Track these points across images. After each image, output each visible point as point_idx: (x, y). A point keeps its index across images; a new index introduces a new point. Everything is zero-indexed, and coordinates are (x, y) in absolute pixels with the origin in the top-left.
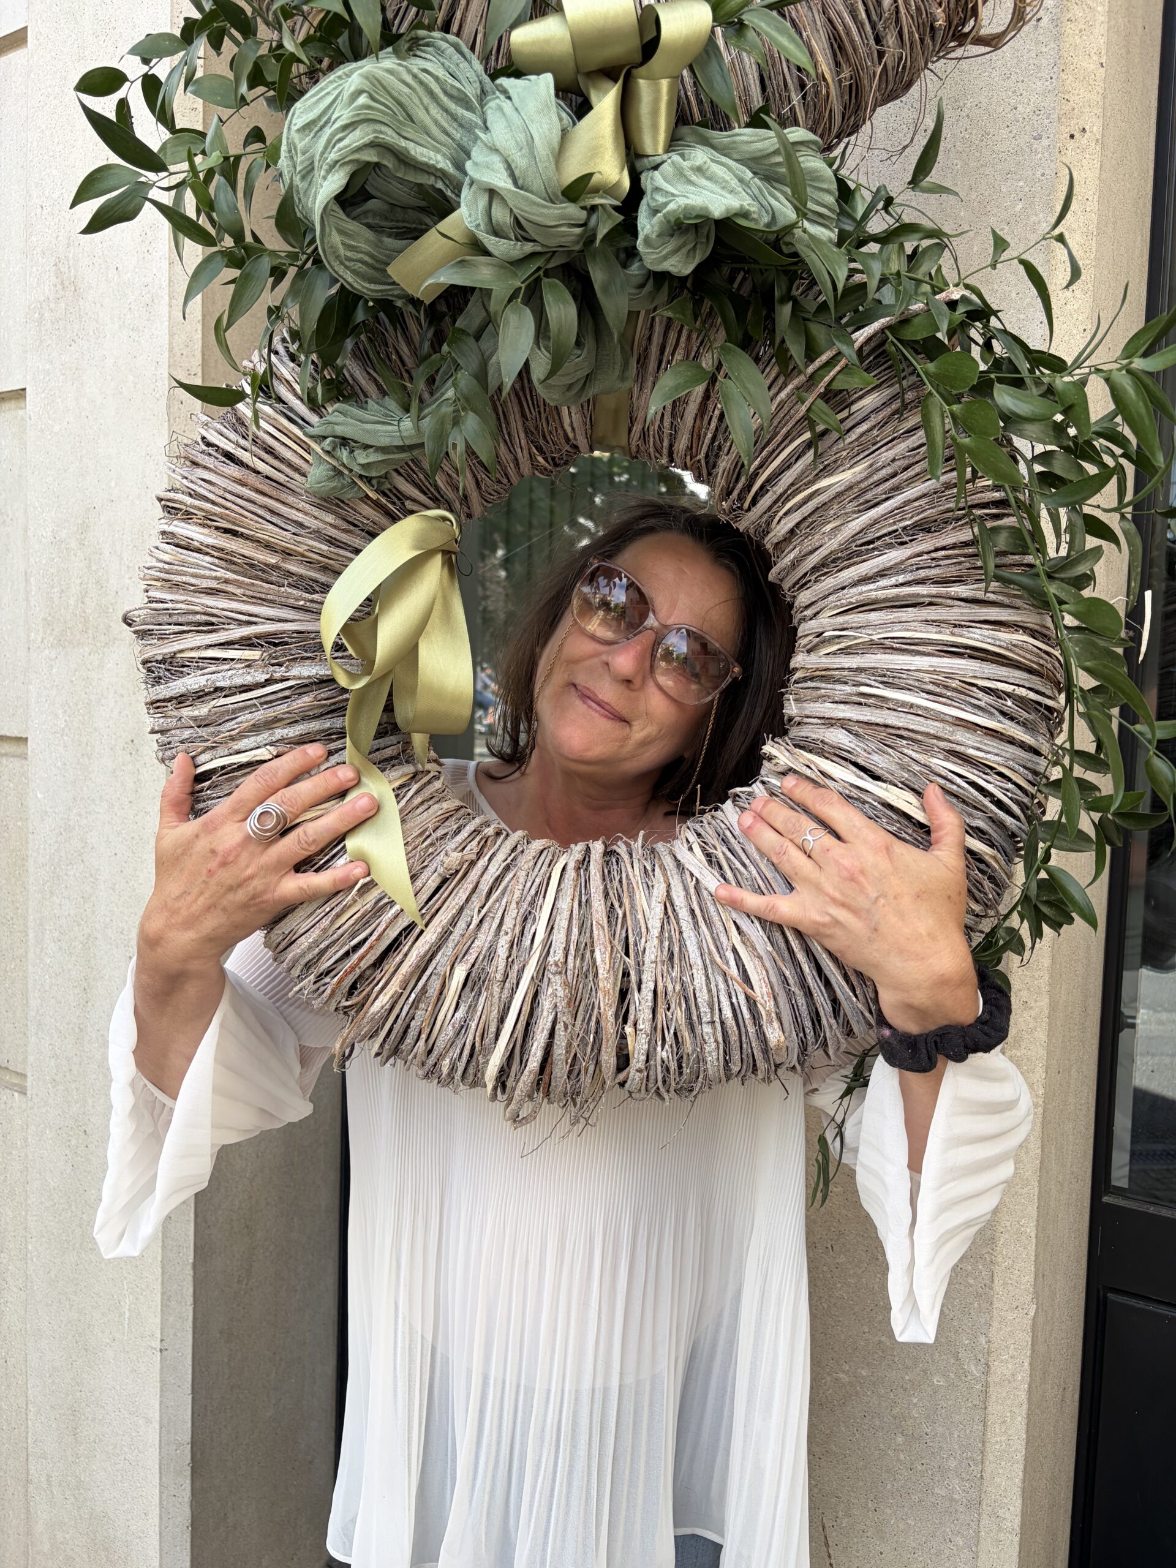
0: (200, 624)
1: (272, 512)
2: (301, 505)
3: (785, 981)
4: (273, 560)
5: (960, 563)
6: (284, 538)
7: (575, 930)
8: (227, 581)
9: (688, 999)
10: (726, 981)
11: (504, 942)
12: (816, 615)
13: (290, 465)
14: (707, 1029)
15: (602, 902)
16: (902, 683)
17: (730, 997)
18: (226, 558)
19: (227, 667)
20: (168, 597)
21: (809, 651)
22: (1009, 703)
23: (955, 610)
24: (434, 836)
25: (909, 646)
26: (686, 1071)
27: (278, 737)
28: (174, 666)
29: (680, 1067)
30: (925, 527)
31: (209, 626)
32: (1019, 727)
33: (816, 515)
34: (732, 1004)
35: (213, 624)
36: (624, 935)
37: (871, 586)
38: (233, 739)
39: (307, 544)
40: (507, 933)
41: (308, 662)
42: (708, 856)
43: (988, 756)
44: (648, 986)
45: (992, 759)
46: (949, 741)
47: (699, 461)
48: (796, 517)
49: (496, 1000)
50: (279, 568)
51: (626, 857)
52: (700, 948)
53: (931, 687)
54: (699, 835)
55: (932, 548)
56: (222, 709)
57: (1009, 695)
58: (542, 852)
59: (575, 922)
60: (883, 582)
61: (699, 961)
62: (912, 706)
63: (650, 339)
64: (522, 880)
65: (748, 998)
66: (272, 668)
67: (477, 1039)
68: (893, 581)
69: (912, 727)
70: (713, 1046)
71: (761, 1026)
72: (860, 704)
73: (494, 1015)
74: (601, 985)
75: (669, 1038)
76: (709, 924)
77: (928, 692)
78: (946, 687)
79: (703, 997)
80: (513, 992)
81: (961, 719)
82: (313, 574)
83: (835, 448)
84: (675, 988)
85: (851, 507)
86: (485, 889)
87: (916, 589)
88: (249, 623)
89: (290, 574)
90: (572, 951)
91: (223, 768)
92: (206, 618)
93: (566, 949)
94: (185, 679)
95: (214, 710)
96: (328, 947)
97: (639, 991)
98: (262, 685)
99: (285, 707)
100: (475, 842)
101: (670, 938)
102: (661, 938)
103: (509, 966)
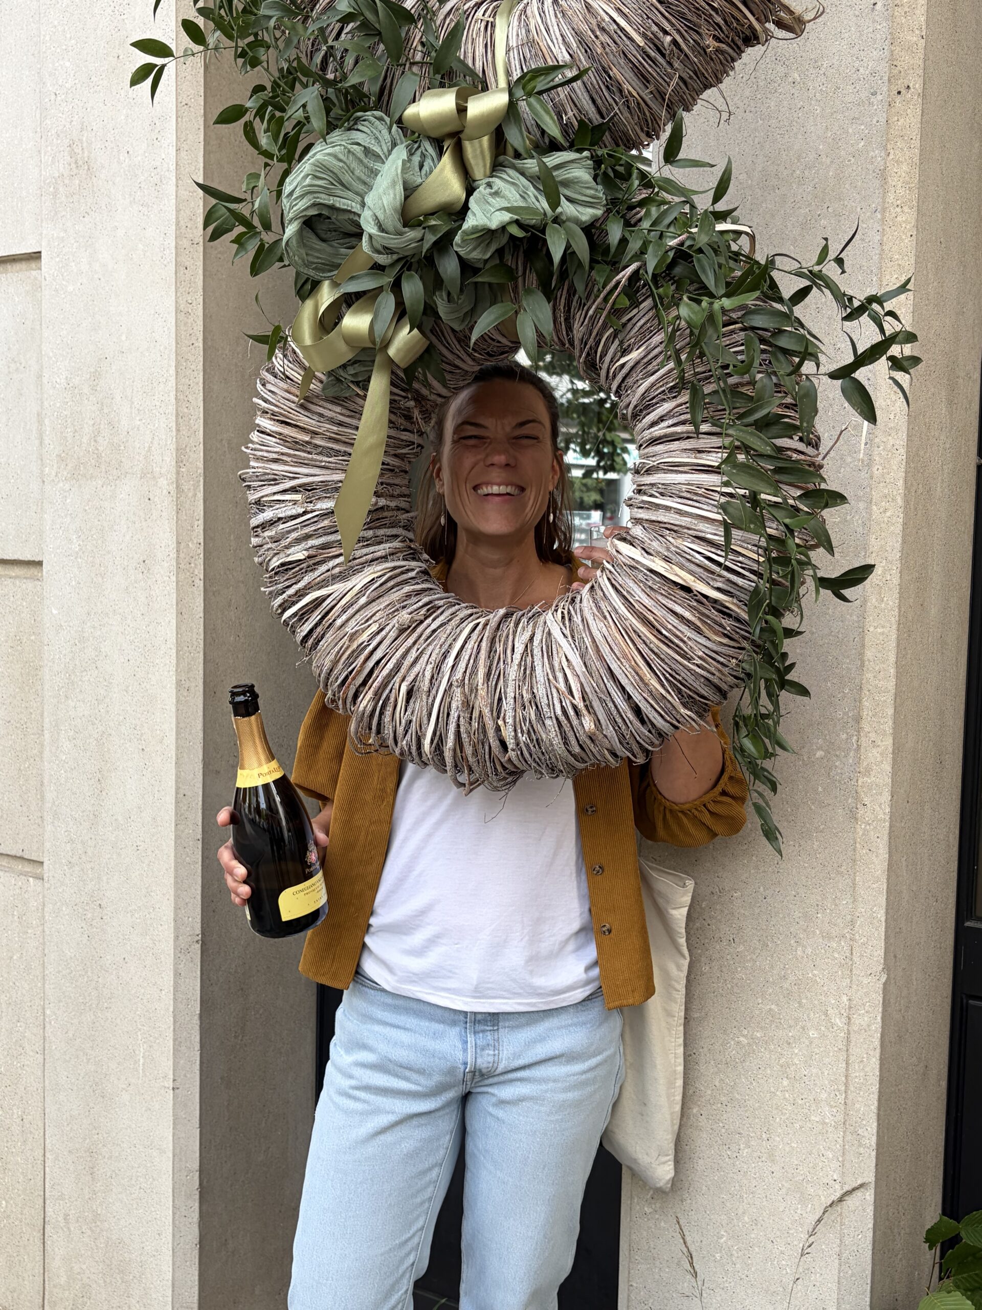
0: (272, 480)
2: (321, 402)
3: (595, 691)
4: (307, 439)
6: (311, 424)
7: (472, 661)
8: (282, 454)
9: (538, 705)
10: (559, 692)
11: (429, 667)
14: (549, 722)
15: (489, 644)
16: (669, 493)
17: (561, 702)
18: (283, 439)
19: (282, 505)
20: (256, 464)
23: (701, 441)
24: (398, 606)
25: (675, 468)
27: (309, 545)
28: (259, 504)
31: (275, 481)
33: (625, 381)
34: (562, 707)
35: (275, 480)
37: (656, 428)
38: (287, 547)
39: (325, 427)
40: (430, 663)
41: (326, 500)
44: (511, 694)
46: (695, 530)
49: (424, 703)
50: (311, 443)
52: (543, 671)
53: (685, 494)
56: (283, 531)
58: (471, 615)
59: (473, 656)
60: (661, 425)
61: (542, 679)
62: (671, 508)
64: (448, 632)
65: (573, 703)
66: (307, 504)
67: (418, 728)
68: (666, 424)
69: (672, 522)
70: (554, 733)
71: (581, 721)
72: (646, 508)
73: (425, 712)
74: (479, 693)
75: (526, 728)
76: (551, 655)
77: (683, 498)
78: (696, 494)
79: (544, 701)
80: (434, 699)
81: (699, 516)
82: (330, 445)
83: (628, 338)
84: (527, 696)
85: (640, 376)
86: (424, 637)
87: (679, 429)
88: (295, 478)
89: (316, 446)
90: (468, 674)
91: (283, 565)
92: (273, 476)
93: (465, 672)
94: (265, 514)
95: (279, 532)
96: (337, 673)
97: (506, 698)
98: (302, 516)
99: (314, 528)
100: (426, 609)
101: (525, 665)
102: (520, 665)
103: (432, 682)
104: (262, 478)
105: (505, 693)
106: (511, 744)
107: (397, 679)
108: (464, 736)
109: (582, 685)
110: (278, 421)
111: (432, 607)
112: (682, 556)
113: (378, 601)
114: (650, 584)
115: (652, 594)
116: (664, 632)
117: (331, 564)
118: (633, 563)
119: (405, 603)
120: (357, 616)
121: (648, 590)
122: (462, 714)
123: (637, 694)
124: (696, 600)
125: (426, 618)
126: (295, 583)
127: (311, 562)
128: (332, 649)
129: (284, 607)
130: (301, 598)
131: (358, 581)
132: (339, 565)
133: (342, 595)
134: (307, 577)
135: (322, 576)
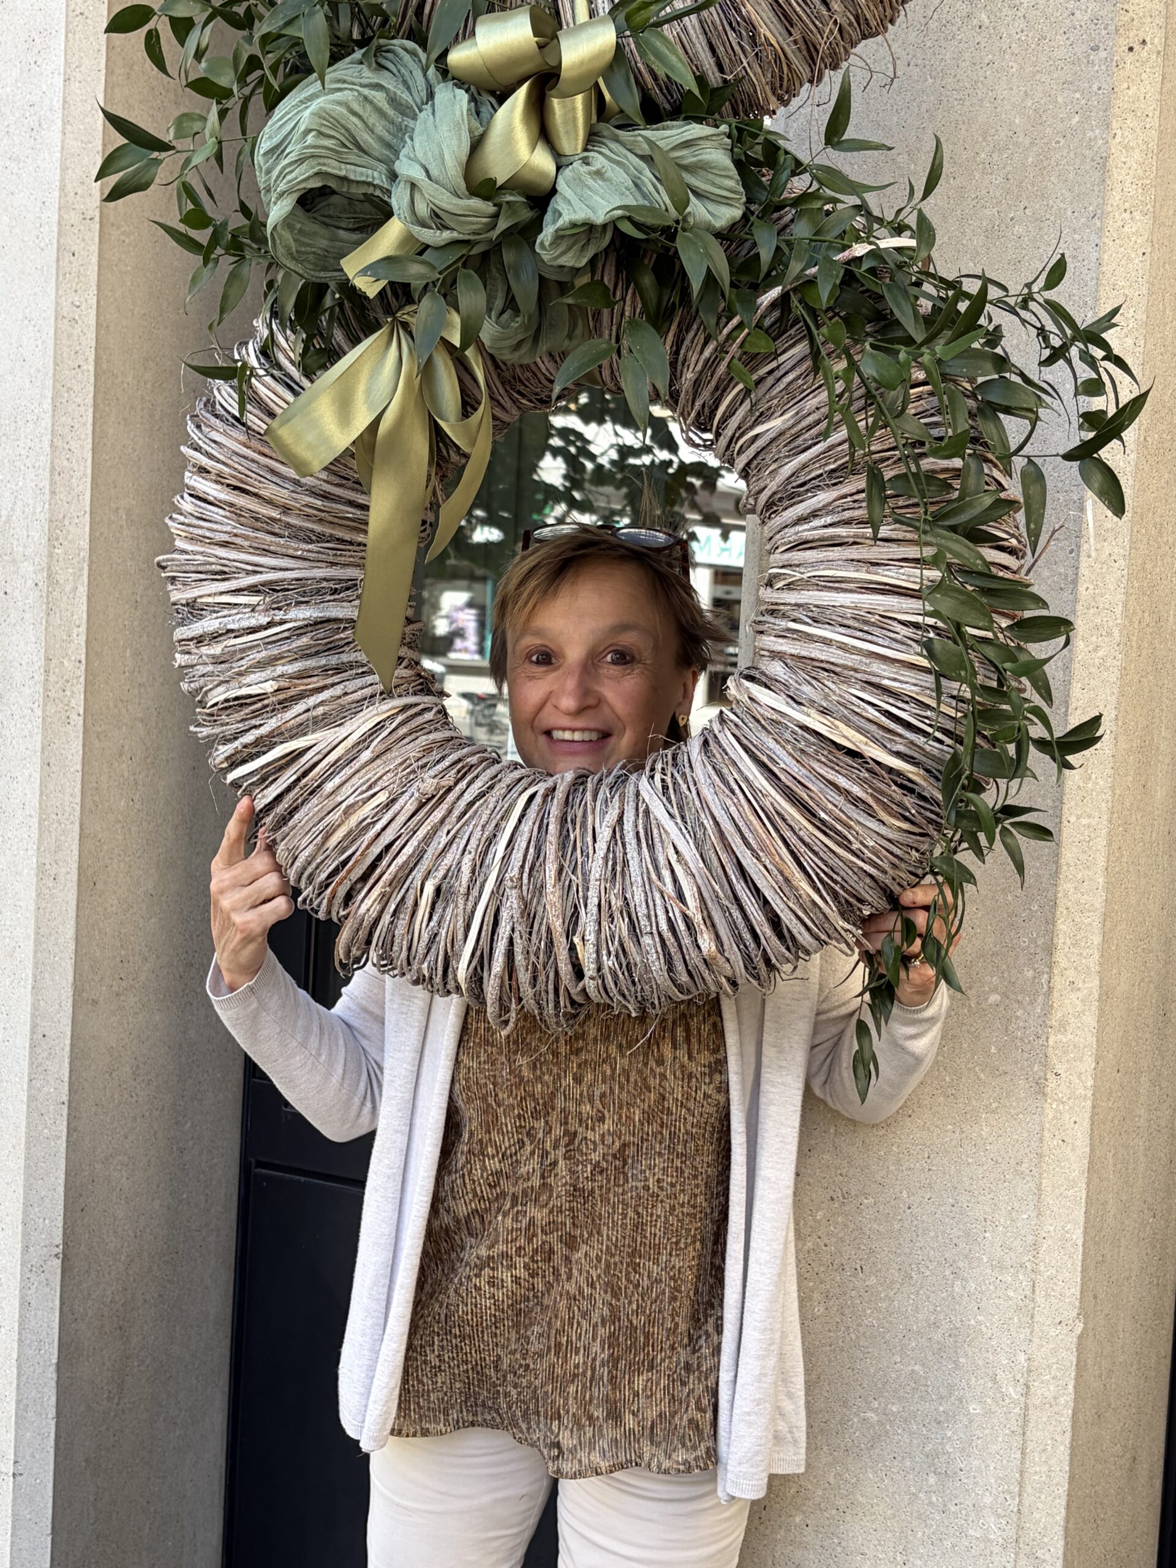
0: (216, 573)
1: (272, 471)
3: (717, 897)
4: (275, 514)
6: (281, 494)
7: (531, 850)
8: (236, 535)
9: (630, 914)
10: (664, 899)
11: (469, 860)
14: (648, 940)
15: (556, 825)
16: (825, 619)
17: (667, 912)
18: (237, 513)
19: (235, 611)
20: (189, 548)
22: (932, 635)
23: (875, 549)
24: (415, 765)
25: (835, 584)
26: (636, 979)
27: (280, 673)
28: (195, 610)
29: (632, 977)
30: (849, 469)
31: (222, 575)
33: (760, 457)
34: (669, 919)
35: (225, 573)
36: (575, 855)
37: (806, 527)
38: (241, 673)
39: (304, 500)
40: (470, 853)
41: (303, 606)
43: (905, 686)
44: (593, 901)
45: (909, 689)
46: (868, 673)
49: (460, 910)
50: (280, 520)
52: (641, 868)
53: (851, 623)
55: (854, 491)
56: (233, 648)
57: (931, 627)
58: (518, 781)
59: (532, 843)
60: (817, 522)
61: (639, 879)
62: (831, 640)
64: (491, 806)
65: (683, 913)
66: (272, 612)
67: (449, 945)
68: (823, 521)
69: (832, 660)
70: (655, 955)
71: (696, 939)
72: (792, 638)
73: (461, 922)
75: (615, 948)
76: (651, 847)
77: (848, 627)
78: (867, 622)
79: (642, 911)
80: (476, 904)
81: (873, 653)
82: (310, 525)
83: (767, 396)
84: (617, 903)
85: (784, 452)
86: (456, 813)
87: (841, 531)
88: (255, 572)
89: (291, 527)
90: (527, 869)
91: (235, 698)
92: (219, 568)
93: (522, 867)
94: (204, 623)
95: (227, 650)
96: (323, 861)
97: (586, 906)
98: (266, 629)
99: (285, 648)
100: (455, 770)
101: (615, 858)
102: (606, 859)
103: (472, 880)
104: (200, 569)
105: (586, 898)
106: (589, 969)
107: (418, 874)
108: (519, 958)
109: (699, 888)
110: (228, 485)
111: (463, 767)
112: (846, 708)
113: (384, 758)
114: (802, 745)
115: (804, 759)
116: (823, 815)
117: (312, 701)
118: (775, 716)
119: (424, 760)
120: (355, 780)
121: (797, 755)
122: (518, 927)
123: (779, 901)
124: (868, 770)
125: (456, 784)
126: (255, 727)
127: (281, 697)
128: (314, 826)
129: (234, 762)
130: (264, 749)
131: (354, 727)
132: (322, 703)
133: (329, 748)
134: (274, 720)
135: (297, 719)
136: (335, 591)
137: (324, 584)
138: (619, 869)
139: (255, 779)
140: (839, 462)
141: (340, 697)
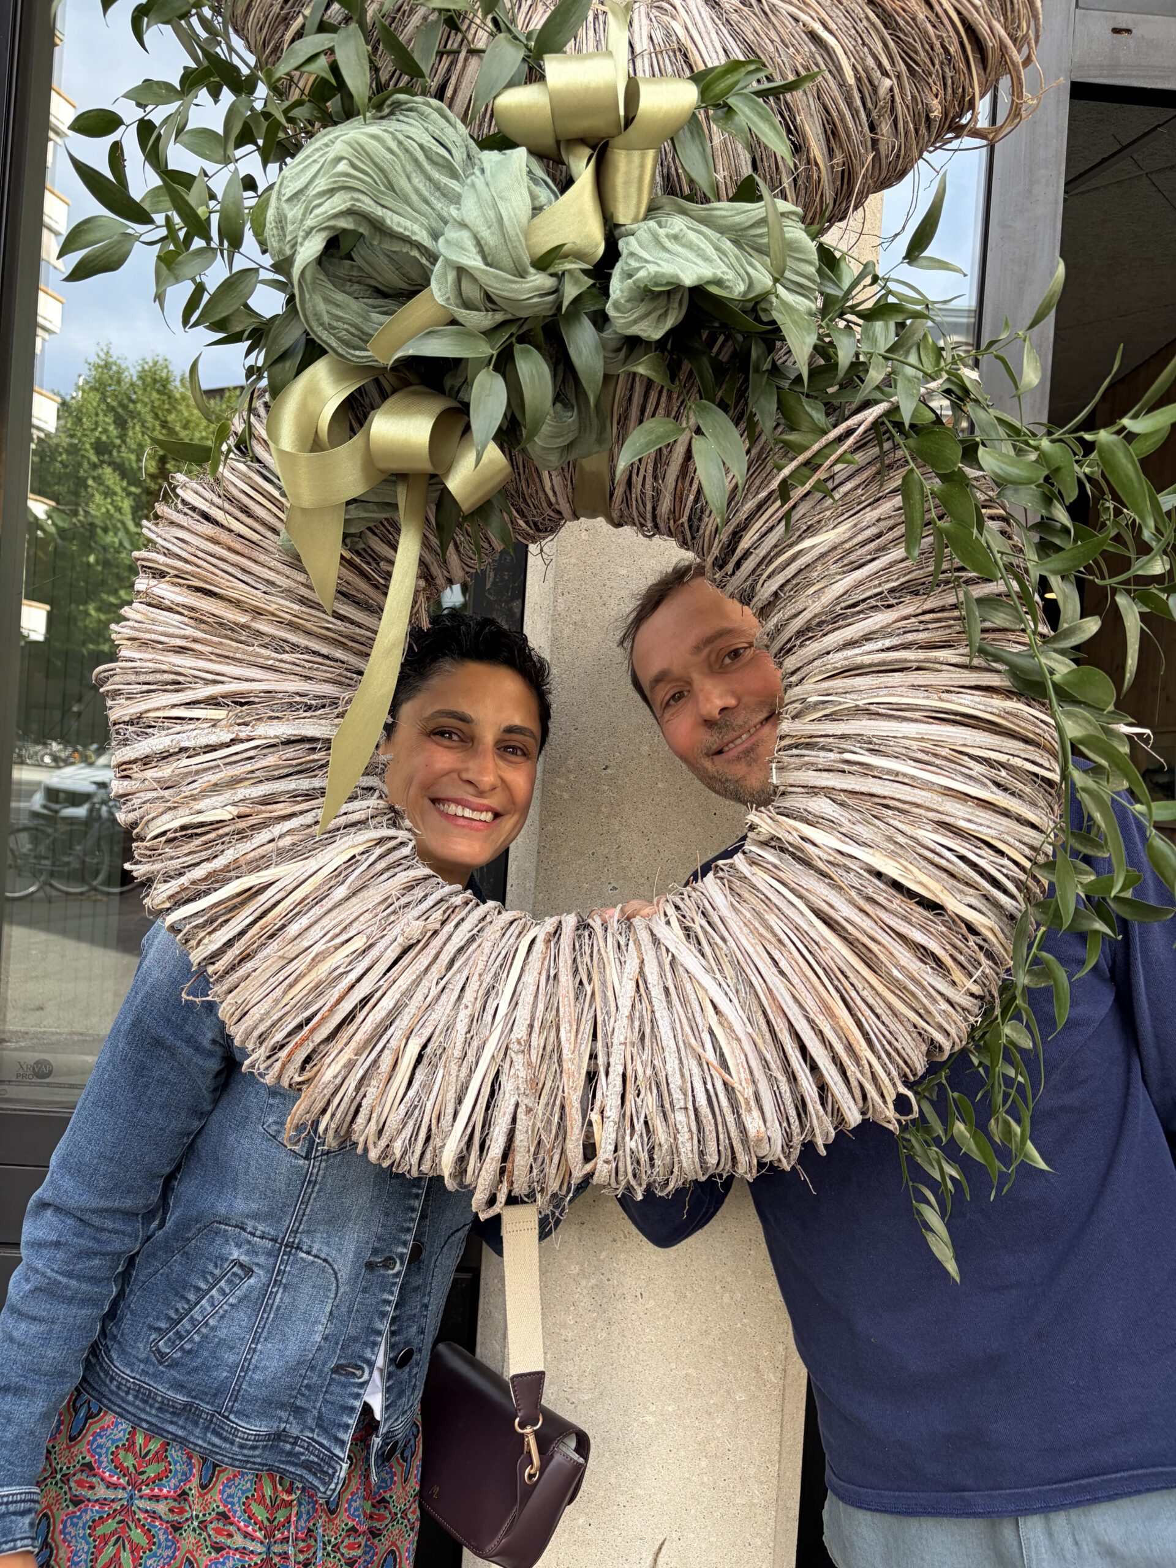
0: (167, 683)
1: (243, 570)
2: (273, 564)
3: (766, 1065)
4: (243, 619)
5: (950, 627)
6: (255, 597)
7: (541, 1007)
8: (195, 640)
9: (660, 1086)
10: (701, 1065)
11: (463, 1016)
12: (801, 681)
13: (264, 523)
14: (680, 1117)
15: (570, 977)
16: (889, 750)
17: (705, 1083)
18: (197, 618)
19: (191, 726)
20: (137, 655)
21: (793, 718)
22: (1003, 773)
23: (944, 675)
24: (397, 904)
25: (897, 713)
26: (657, 1162)
27: (240, 797)
28: (142, 725)
29: (651, 1159)
30: (912, 589)
31: (176, 686)
32: (1014, 800)
33: (800, 577)
34: (707, 1091)
35: (179, 683)
36: (592, 1014)
37: (857, 651)
38: (194, 798)
39: (278, 604)
40: (467, 1007)
41: (275, 722)
42: (687, 929)
43: (980, 828)
44: (616, 1070)
45: (986, 833)
46: (938, 812)
47: (682, 525)
48: (779, 579)
49: (453, 1079)
50: (249, 627)
51: (599, 931)
52: (674, 1029)
53: (921, 756)
54: (677, 908)
55: (919, 611)
56: (186, 770)
57: (1003, 765)
58: (512, 923)
59: (541, 996)
60: (869, 646)
61: (672, 1042)
62: (897, 774)
63: (630, 399)
64: (487, 951)
65: (725, 1084)
66: (237, 728)
67: (434, 1121)
68: (879, 645)
69: (898, 796)
70: (687, 1136)
71: (739, 1116)
72: (844, 772)
73: (451, 1096)
74: (565, 1066)
75: (639, 1126)
76: (685, 1002)
77: (916, 760)
78: (936, 755)
79: (675, 1081)
80: (471, 1071)
82: (283, 634)
83: (818, 509)
84: (645, 1072)
85: (833, 569)
86: (446, 960)
87: (904, 655)
88: (217, 682)
89: (260, 634)
90: (536, 1029)
91: (183, 828)
92: (173, 677)
93: (531, 1026)
94: (150, 740)
95: (177, 772)
96: (280, 1019)
97: (607, 1074)
98: (228, 745)
99: (249, 768)
100: (441, 911)
101: (641, 1017)
102: (631, 1018)
103: (468, 1043)
104: (148, 678)
105: (607, 1066)
106: (605, 1151)
108: (520, 1137)
109: (745, 1055)
111: (448, 908)
112: (915, 851)
113: (360, 895)
114: (870, 891)
115: (868, 907)
116: (896, 973)
117: (277, 829)
118: (833, 858)
119: (407, 899)
120: (325, 921)
122: (524, 1100)
124: (944, 923)
125: (441, 927)
126: (207, 860)
127: (242, 824)
128: (273, 976)
129: (179, 900)
130: (216, 885)
131: (326, 860)
132: (290, 832)
133: (295, 884)
134: (231, 851)
135: (260, 850)
136: (309, 708)
137: (298, 699)
138: (648, 1031)
139: (201, 920)
140: (903, 580)
141: (309, 826)
